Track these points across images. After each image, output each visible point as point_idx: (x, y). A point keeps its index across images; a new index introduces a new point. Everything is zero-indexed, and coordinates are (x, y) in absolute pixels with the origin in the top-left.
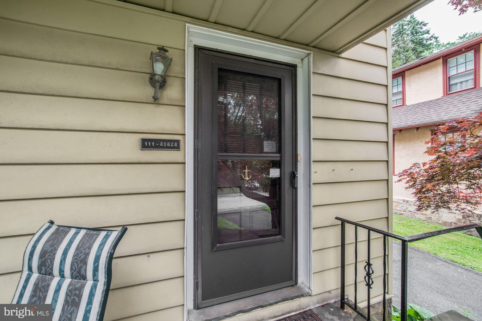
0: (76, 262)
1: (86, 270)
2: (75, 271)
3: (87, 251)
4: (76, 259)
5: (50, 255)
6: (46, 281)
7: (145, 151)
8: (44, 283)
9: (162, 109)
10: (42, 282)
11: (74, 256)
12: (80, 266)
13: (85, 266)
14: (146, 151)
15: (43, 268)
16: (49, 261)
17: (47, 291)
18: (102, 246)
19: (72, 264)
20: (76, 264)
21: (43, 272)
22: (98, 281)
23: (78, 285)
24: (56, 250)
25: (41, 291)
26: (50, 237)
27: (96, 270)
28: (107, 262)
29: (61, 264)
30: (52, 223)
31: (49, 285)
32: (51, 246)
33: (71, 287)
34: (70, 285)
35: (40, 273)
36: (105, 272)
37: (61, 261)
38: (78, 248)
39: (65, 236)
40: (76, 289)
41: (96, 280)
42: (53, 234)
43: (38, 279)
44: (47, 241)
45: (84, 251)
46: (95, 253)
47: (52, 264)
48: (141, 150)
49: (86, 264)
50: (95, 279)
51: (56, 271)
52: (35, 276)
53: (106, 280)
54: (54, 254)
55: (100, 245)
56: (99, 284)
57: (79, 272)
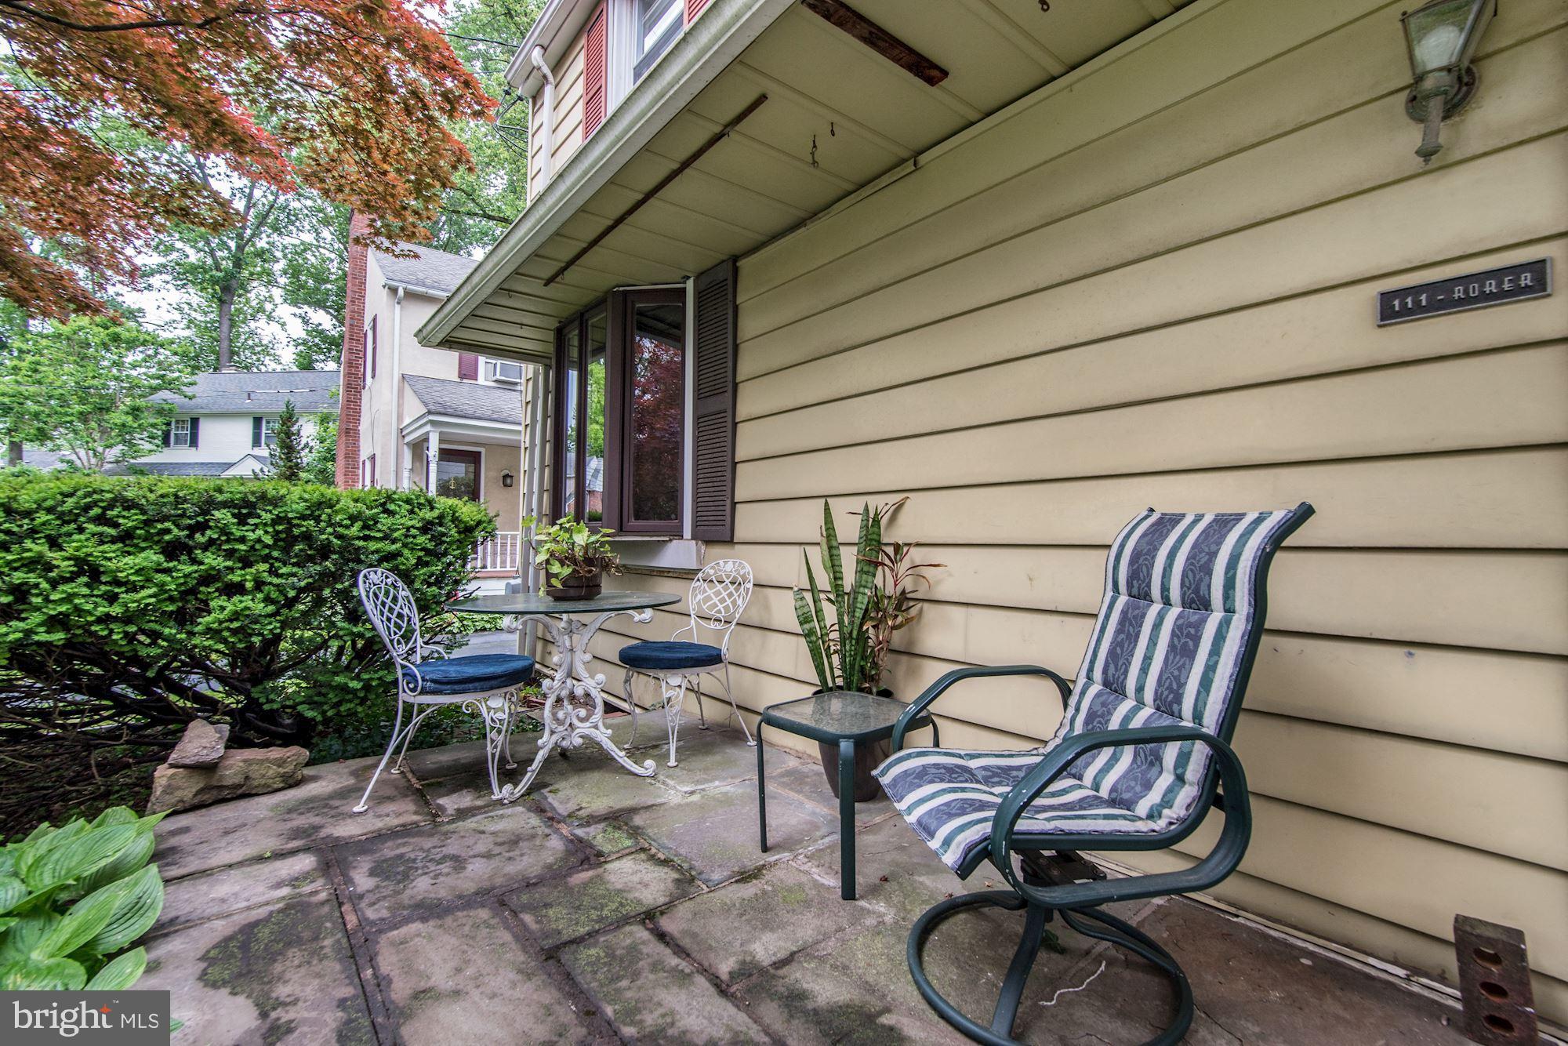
0: (1192, 570)
1: (1209, 586)
2: (1189, 589)
3: (1213, 548)
4: (1192, 564)
5: (1146, 559)
6: (1138, 608)
7: (1393, 327)
8: (1136, 612)
9: (1459, 178)
10: (1133, 610)
11: (1188, 559)
12: (1198, 577)
13: (1207, 577)
14: (1398, 327)
15: (1135, 582)
16: (1144, 569)
17: (1141, 626)
18: (1244, 539)
19: (1184, 575)
20: (1190, 574)
21: (1135, 591)
22: (1234, 612)
23: (1194, 618)
24: (1156, 549)
25: (1131, 624)
26: (1148, 530)
27: (1229, 585)
28: (1254, 568)
29: (1163, 577)
30: (1152, 510)
31: (1143, 616)
32: (1148, 544)
33: (1180, 622)
34: (1179, 617)
35: (1130, 595)
36: (1250, 590)
37: (1165, 569)
38: (1195, 546)
39: (1173, 528)
40: (1190, 625)
41: (1229, 610)
42: (1153, 525)
43: (1127, 603)
44: (1144, 535)
45: (1207, 550)
46: (1229, 552)
47: (1150, 575)
48: (1380, 326)
49: (1209, 573)
50: (1227, 607)
51: (1156, 591)
52: (1123, 599)
53: (1252, 610)
54: (1154, 557)
55: (1242, 536)
56: (1236, 617)
57: (1197, 591)
